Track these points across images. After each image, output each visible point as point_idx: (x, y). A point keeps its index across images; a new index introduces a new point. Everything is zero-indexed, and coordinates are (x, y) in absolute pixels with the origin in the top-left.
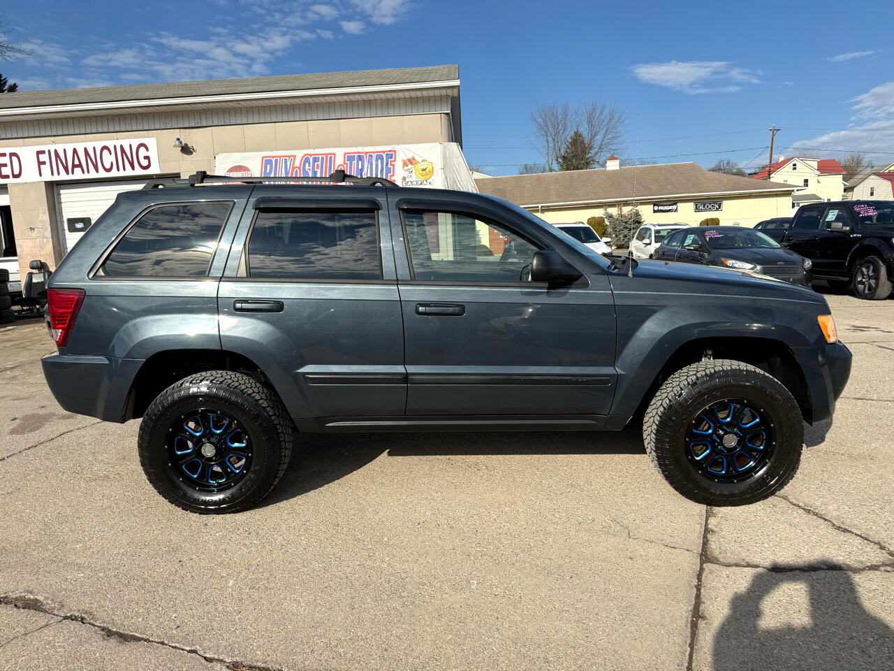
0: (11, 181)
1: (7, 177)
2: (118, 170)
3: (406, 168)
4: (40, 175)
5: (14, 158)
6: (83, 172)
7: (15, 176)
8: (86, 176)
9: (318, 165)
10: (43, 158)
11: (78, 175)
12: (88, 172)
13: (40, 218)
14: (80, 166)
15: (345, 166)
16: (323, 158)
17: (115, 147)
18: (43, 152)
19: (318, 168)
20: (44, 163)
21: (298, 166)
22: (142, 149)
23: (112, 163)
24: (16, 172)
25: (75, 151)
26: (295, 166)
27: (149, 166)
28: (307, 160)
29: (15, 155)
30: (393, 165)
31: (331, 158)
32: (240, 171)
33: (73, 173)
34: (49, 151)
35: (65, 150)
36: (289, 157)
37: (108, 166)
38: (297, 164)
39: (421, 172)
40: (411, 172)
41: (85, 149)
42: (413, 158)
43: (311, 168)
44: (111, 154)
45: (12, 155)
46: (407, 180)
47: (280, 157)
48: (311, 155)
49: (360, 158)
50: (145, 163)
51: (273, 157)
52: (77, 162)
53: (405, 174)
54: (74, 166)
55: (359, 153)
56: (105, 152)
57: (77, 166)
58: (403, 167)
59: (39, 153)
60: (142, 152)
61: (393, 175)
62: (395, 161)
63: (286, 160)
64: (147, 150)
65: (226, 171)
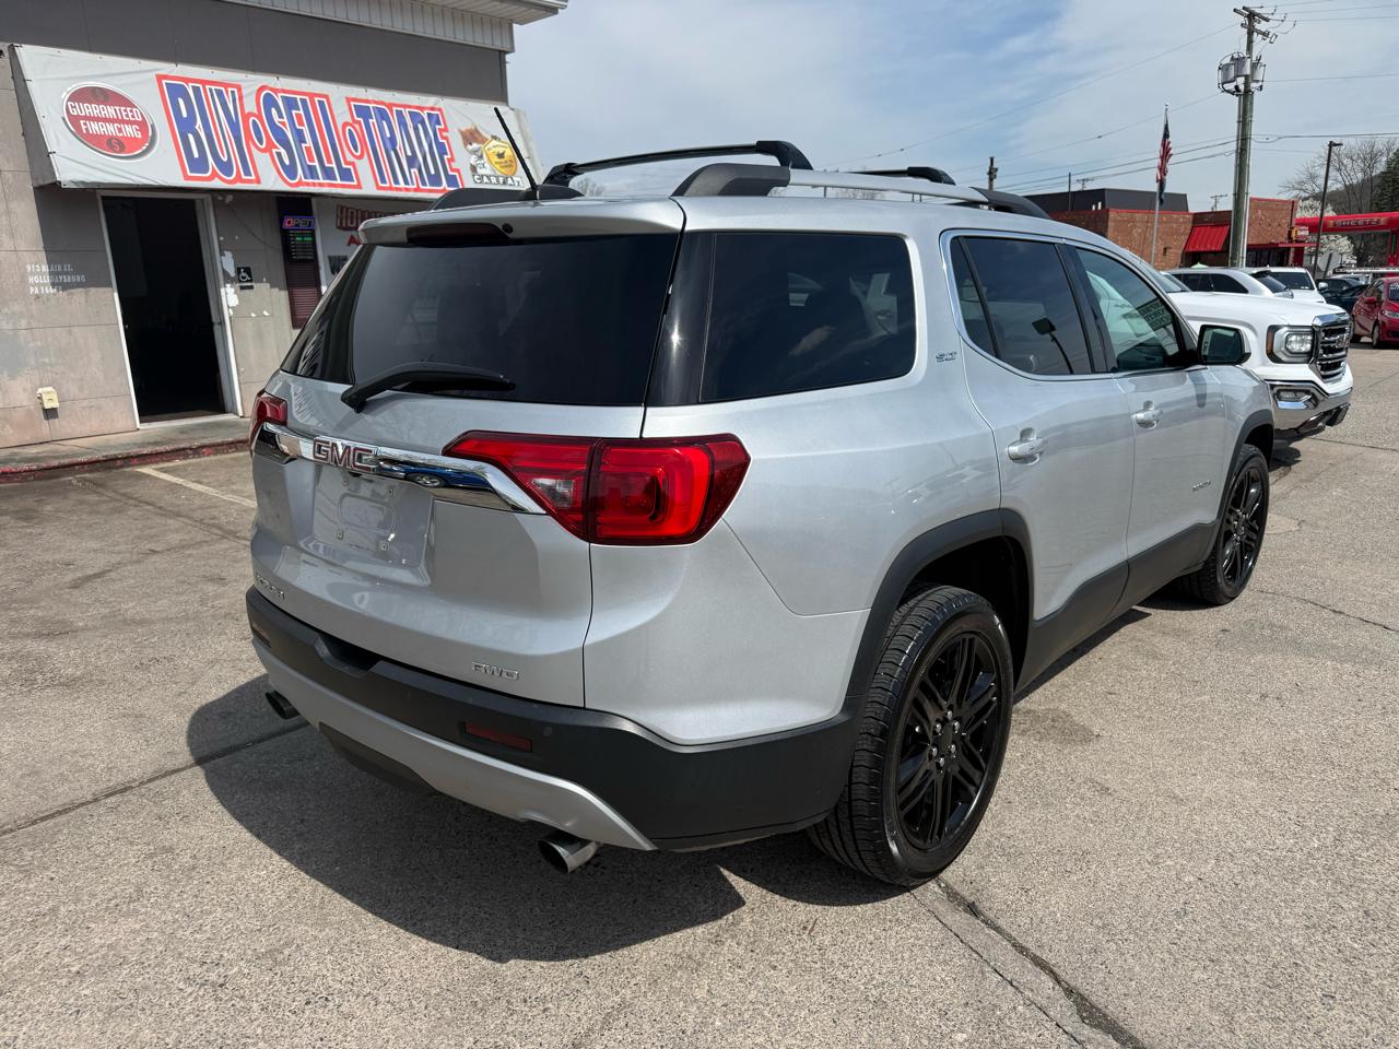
3: (470, 147)
9: (299, 116)
15: (357, 126)
16: (303, 101)
19: (301, 124)
21: (255, 111)
26: (247, 111)
28: (270, 102)
30: (446, 138)
31: (321, 103)
32: (105, 103)
36: (227, 86)
38: (250, 106)
39: (496, 159)
40: (481, 157)
42: (476, 130)
43: (285, 120)
46: (480, 171)
47: (204, 83)
48: (276, 91)
49: (382, 115)
51: (187, 80)
53: (473, 159)
55: (376, 102)
58: (466, 145)
61: (452, 160)
62: (446, 130)
63: (220, 94)
65: (65, 96)
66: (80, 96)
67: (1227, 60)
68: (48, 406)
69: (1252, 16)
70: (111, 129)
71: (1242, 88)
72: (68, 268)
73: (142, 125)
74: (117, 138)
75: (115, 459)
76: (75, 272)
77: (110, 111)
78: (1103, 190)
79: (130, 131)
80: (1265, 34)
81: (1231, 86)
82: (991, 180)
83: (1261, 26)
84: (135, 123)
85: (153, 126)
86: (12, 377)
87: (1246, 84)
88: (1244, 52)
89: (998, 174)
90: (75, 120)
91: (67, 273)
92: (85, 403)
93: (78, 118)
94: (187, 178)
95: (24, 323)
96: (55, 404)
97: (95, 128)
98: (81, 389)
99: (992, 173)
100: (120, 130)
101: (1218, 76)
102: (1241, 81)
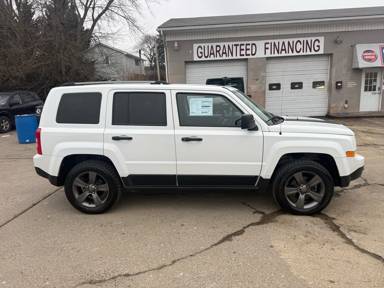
0: (251, 57)
1: (249, 55)
2: (303, 52)
4: (265, 54)
5: (254, 46)
6: (286, 53)
7: (253, 55)
8: (287, 55)
10: (267, 46)
11: (283, 54)
12: (288, 53)
13: (262, 75)
14: (285, 50)
17: (304, 41)
18: (268, 43)
20: (268, 48)
22: (317, 42)
23: (301, 49)
24: (253, 53)
25: (284, 43)
27: (319, 50)
29: (254, 44)
32: (369, 52)
33: (281, 53)
34: (271, 43)
35: (279, 42)
37: (298, 50)
41: (289, 42)
44: (301, 44)
45: (253, 44)
50: (317, 48)
52: (283, 48)
54: (282, 50)
56: (299, 43)
57: (283, 50)
59: (266, 44)
60: (317, 43)
64: (319, 42)
65: (362, 52)
66: (365, 52)
68: (346, 107)
70: (369, 57)
72: (354, 82)
73: (375, 56)
74: (370, 59)
75: (358, 117)
76: (356, 83)
77: (370, 54)
79: (373, 57)
84: (374, 55)
85: (377, 56)
86: (341, 102)
90: (363, 56)
91: (354, 84)
92: (352, 107)
93: (364, 56)
94: (382, 65)
95: (345, 92)
96: (347, 107)
97: (367, 57)
98: (352, 104)
100: (371, 57)
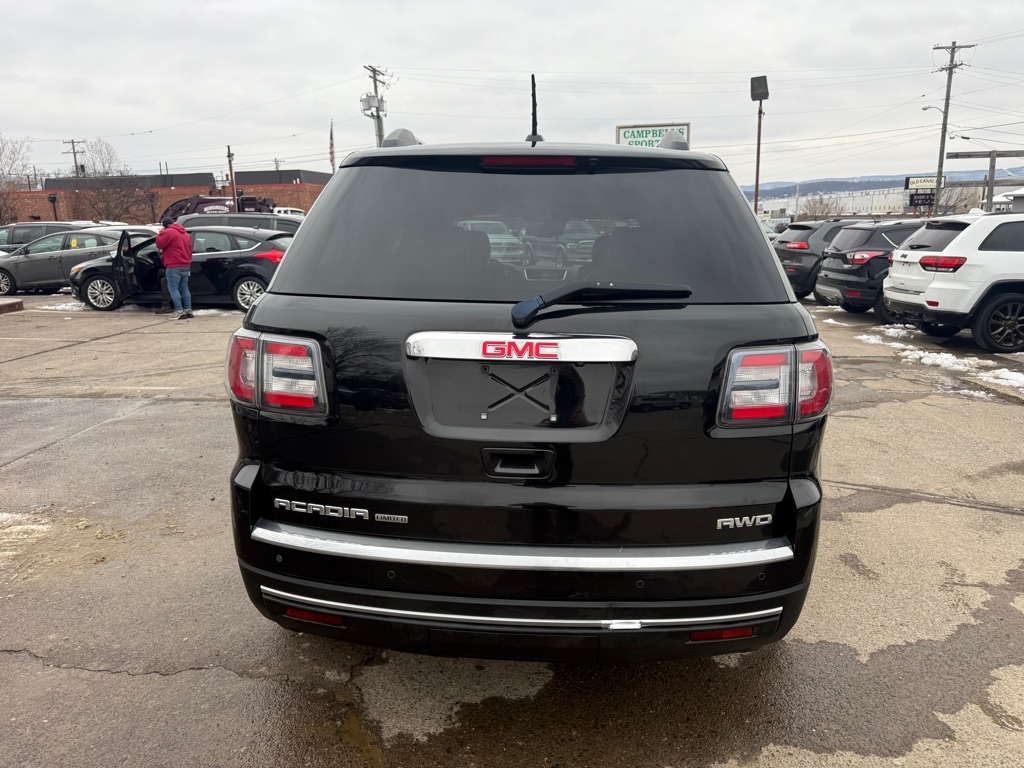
67: (364, 97)
69: (374, 71)
71: (375, 114)
78: (299, 171)
80: (384, 83)
81: (369, 112)
82: (230, 162)
83: (380, 78)
87: (378, 111)
88: (373, 94)
89: (234, 157)
99: (230, 156)
101: (360, 106)
102: (374, 110)
